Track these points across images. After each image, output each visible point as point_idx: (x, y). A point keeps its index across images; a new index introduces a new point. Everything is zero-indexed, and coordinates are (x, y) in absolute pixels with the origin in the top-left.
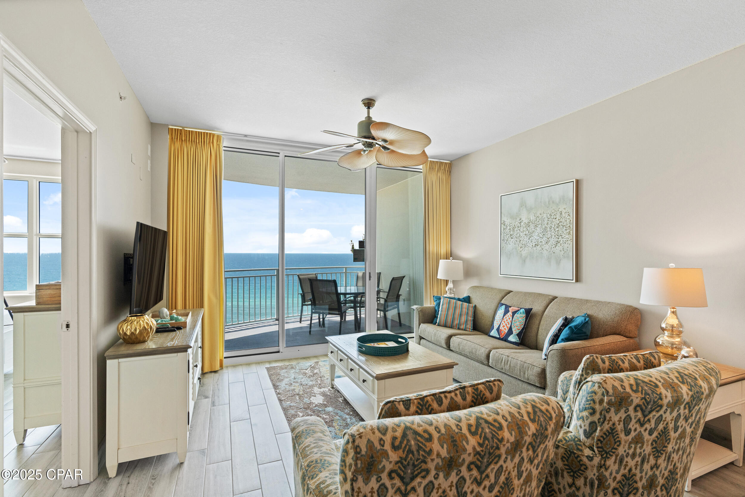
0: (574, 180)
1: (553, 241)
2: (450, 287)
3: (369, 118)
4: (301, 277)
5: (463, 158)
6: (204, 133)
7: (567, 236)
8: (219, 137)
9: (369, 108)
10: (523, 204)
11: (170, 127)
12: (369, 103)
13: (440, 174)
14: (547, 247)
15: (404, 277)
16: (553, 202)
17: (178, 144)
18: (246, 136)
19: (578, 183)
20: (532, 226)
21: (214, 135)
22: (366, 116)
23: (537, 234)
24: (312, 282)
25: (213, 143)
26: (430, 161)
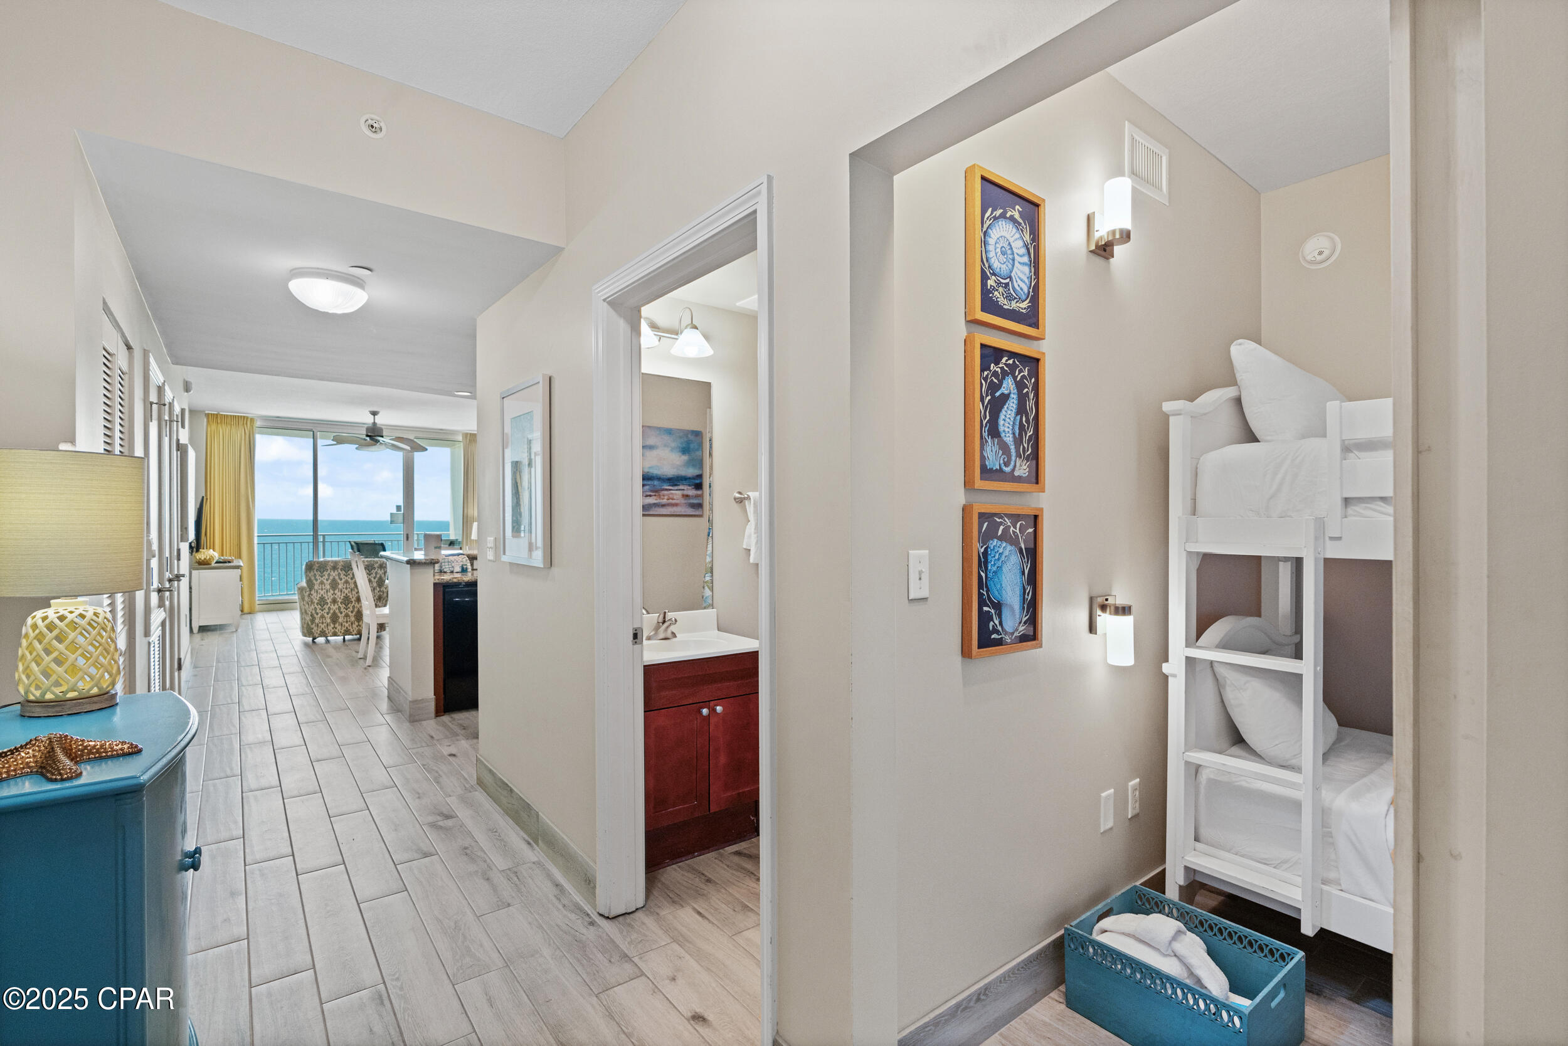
3: (375, 423)
6: (238, 416)
8: (252, 420)
9: (375, 416)
11: (207, 412)
12: (374, 414)
17: (214, 427)
21: (247, 418)
22: (373, 421)
25: (247, 424)
26: (470, 434)
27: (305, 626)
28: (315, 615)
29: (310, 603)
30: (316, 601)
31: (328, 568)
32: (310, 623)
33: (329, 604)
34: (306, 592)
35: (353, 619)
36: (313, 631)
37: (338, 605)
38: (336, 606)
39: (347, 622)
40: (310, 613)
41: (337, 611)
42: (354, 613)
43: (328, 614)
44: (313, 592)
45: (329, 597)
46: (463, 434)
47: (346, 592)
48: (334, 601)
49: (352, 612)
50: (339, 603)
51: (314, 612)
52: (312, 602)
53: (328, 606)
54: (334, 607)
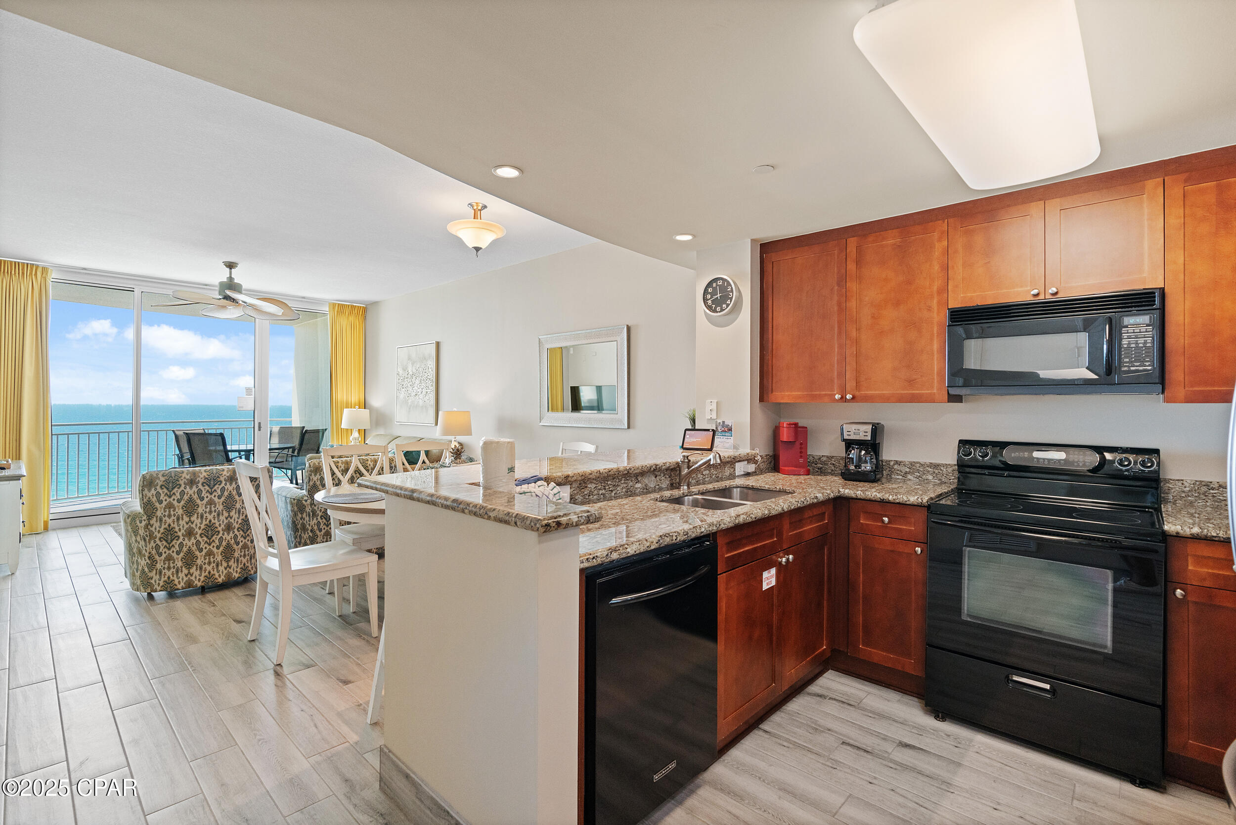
0: (435, 342)
1: (424, 393)
2: (355, 436)
3: (231, 278)
4: (177, 433)
5: (375, 304)
6: (21, 263)
7: (431, 388)
8: (45, 268)
9: (231, 269)
10: (409, 359)
12: (231, 266)
13: (351, 318)
14: (421, 396)
15: (326, 430)
16: (425, 359)
18: (85, 269)
19: (438, 344)
20: (414, 377)
21: (37, 266)
22: (228, 276)
23: (416, 385)
24: (189, 437)
25: (36, 274)
26: (339, 304)
27: (138, 574)
28: (157, 557)
29: (147, 539)
30: (159, 535)
31: (182, 482)
32: (146, 569)
33: (182, 538)
34: (141, 523)
35: (219, 558)
36: (153, 581)
37: (195, 538)
38: (193, 540)
39: (209, 563)
40: (147, 554)
41: (194, 548)
42: (221, 548)
43: (178, 553)
44: (153, 521)
45: (181, 528)
46: (330, 304)
47: (210, 517)
48: (190, 533)
49: (218, 548)
50: (198, 536)
51: (154, 552)
52: (152, 536)
53: (178, 542)
54: (189, 543)
